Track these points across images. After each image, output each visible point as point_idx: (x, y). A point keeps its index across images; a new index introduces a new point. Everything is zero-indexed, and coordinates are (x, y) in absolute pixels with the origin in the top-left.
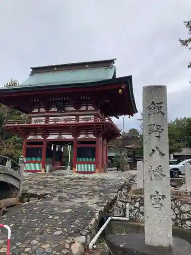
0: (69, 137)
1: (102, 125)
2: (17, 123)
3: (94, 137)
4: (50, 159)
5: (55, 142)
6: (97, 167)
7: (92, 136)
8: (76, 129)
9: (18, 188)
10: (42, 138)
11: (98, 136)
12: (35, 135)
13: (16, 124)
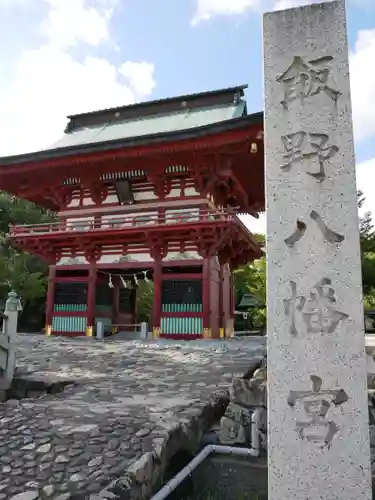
0: (144, 258)
1: (214, 227)
2: (35, 231)
3: (200, 258)
4: (104, 308)
5: (115, 271)
6: (206, 325)
7: (193, 255)
8: (159, 239)
9: (4, 368)
10: (87, 262)
11: (207, 255)
12: (74, 256)
13: (32, 233)
